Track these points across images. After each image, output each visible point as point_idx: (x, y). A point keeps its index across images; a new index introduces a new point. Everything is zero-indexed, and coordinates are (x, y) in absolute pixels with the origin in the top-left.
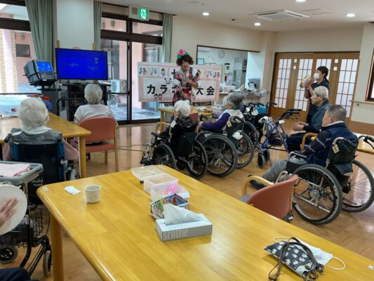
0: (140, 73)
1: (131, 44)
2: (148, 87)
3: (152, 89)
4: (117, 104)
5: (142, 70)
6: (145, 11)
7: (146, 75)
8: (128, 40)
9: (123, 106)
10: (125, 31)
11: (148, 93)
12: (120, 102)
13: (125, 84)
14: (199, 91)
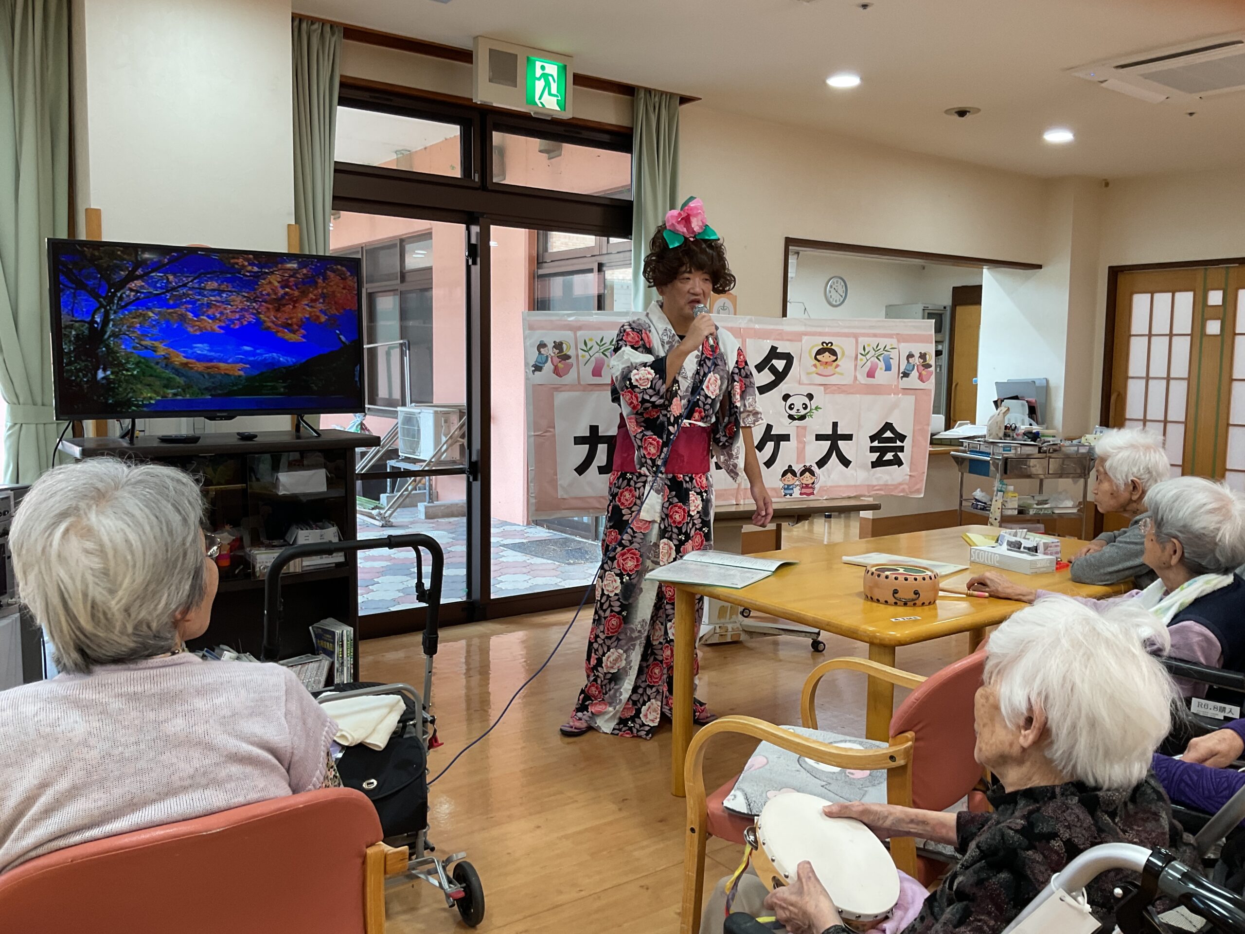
0: (538, 368)
1: (485, 236)
2: (579, 441)
3: (602, 449)
4: (421, 507)
5: (550, 351)
6: (552, 69)
7: (571, 377)
8: (468, 218)
9: (449, 512)
10: (456, 172)
11: (581, 469)
12: (433, 496)
13: (456, 424)
14: (834, 448)
